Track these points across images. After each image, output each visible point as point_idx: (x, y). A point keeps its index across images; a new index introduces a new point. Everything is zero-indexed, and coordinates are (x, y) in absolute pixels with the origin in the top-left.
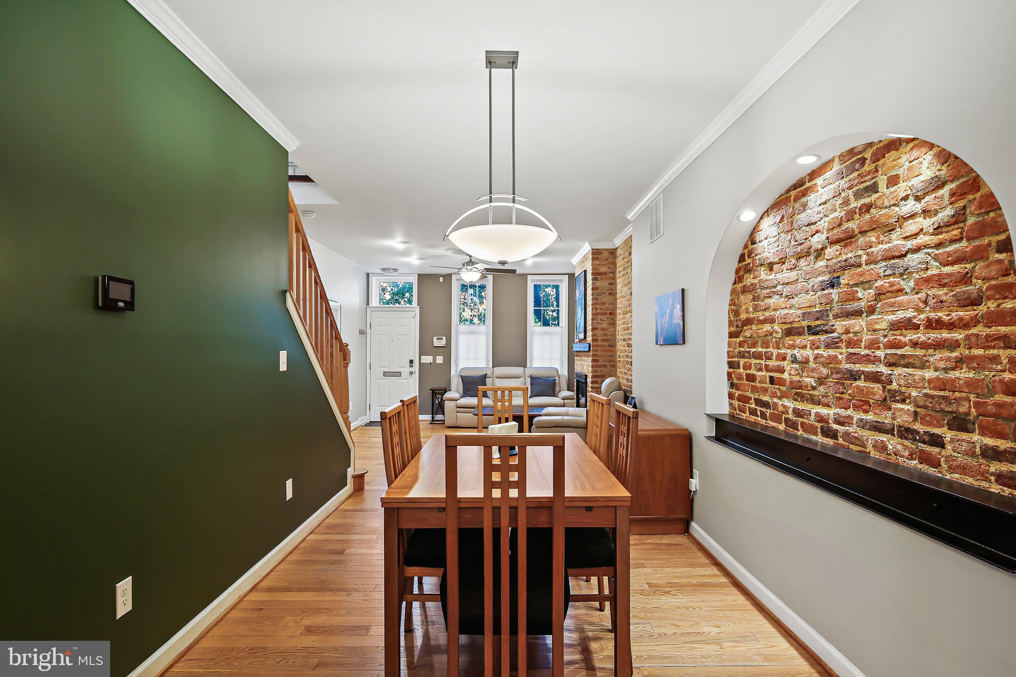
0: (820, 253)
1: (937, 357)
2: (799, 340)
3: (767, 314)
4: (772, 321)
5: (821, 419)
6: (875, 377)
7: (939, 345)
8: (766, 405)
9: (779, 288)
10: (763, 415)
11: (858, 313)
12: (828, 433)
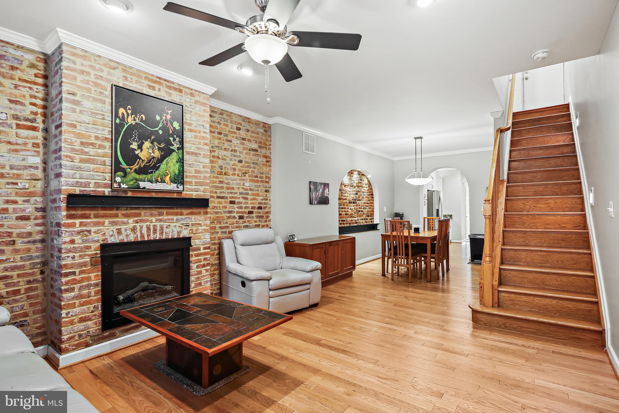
0: (355, 187)
1: (367, 207)
2: (351, 205)
3: (345, 198)
4: (346, 199)
5: (355, 220)
6: (362, 211)
7: (368, 206)
8: (344, 221)
9: (347, 192)
10: (344, 224)
11: (360, 200)
12: (356, 223)
